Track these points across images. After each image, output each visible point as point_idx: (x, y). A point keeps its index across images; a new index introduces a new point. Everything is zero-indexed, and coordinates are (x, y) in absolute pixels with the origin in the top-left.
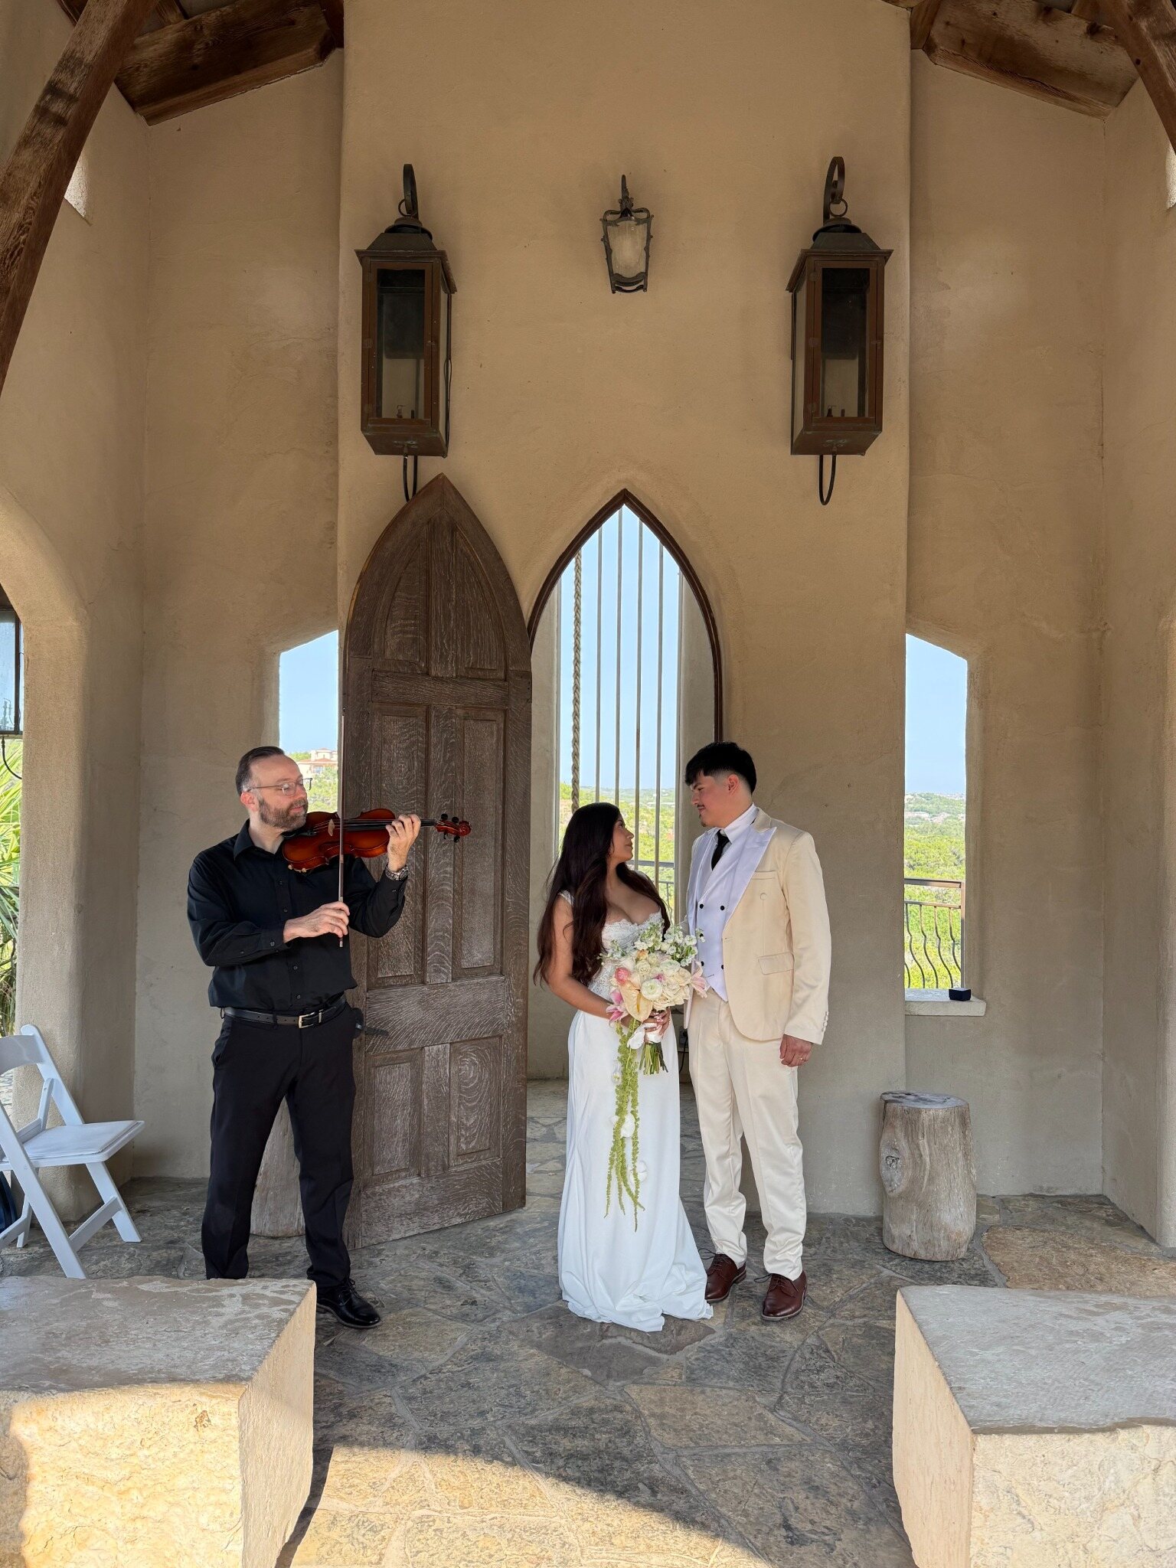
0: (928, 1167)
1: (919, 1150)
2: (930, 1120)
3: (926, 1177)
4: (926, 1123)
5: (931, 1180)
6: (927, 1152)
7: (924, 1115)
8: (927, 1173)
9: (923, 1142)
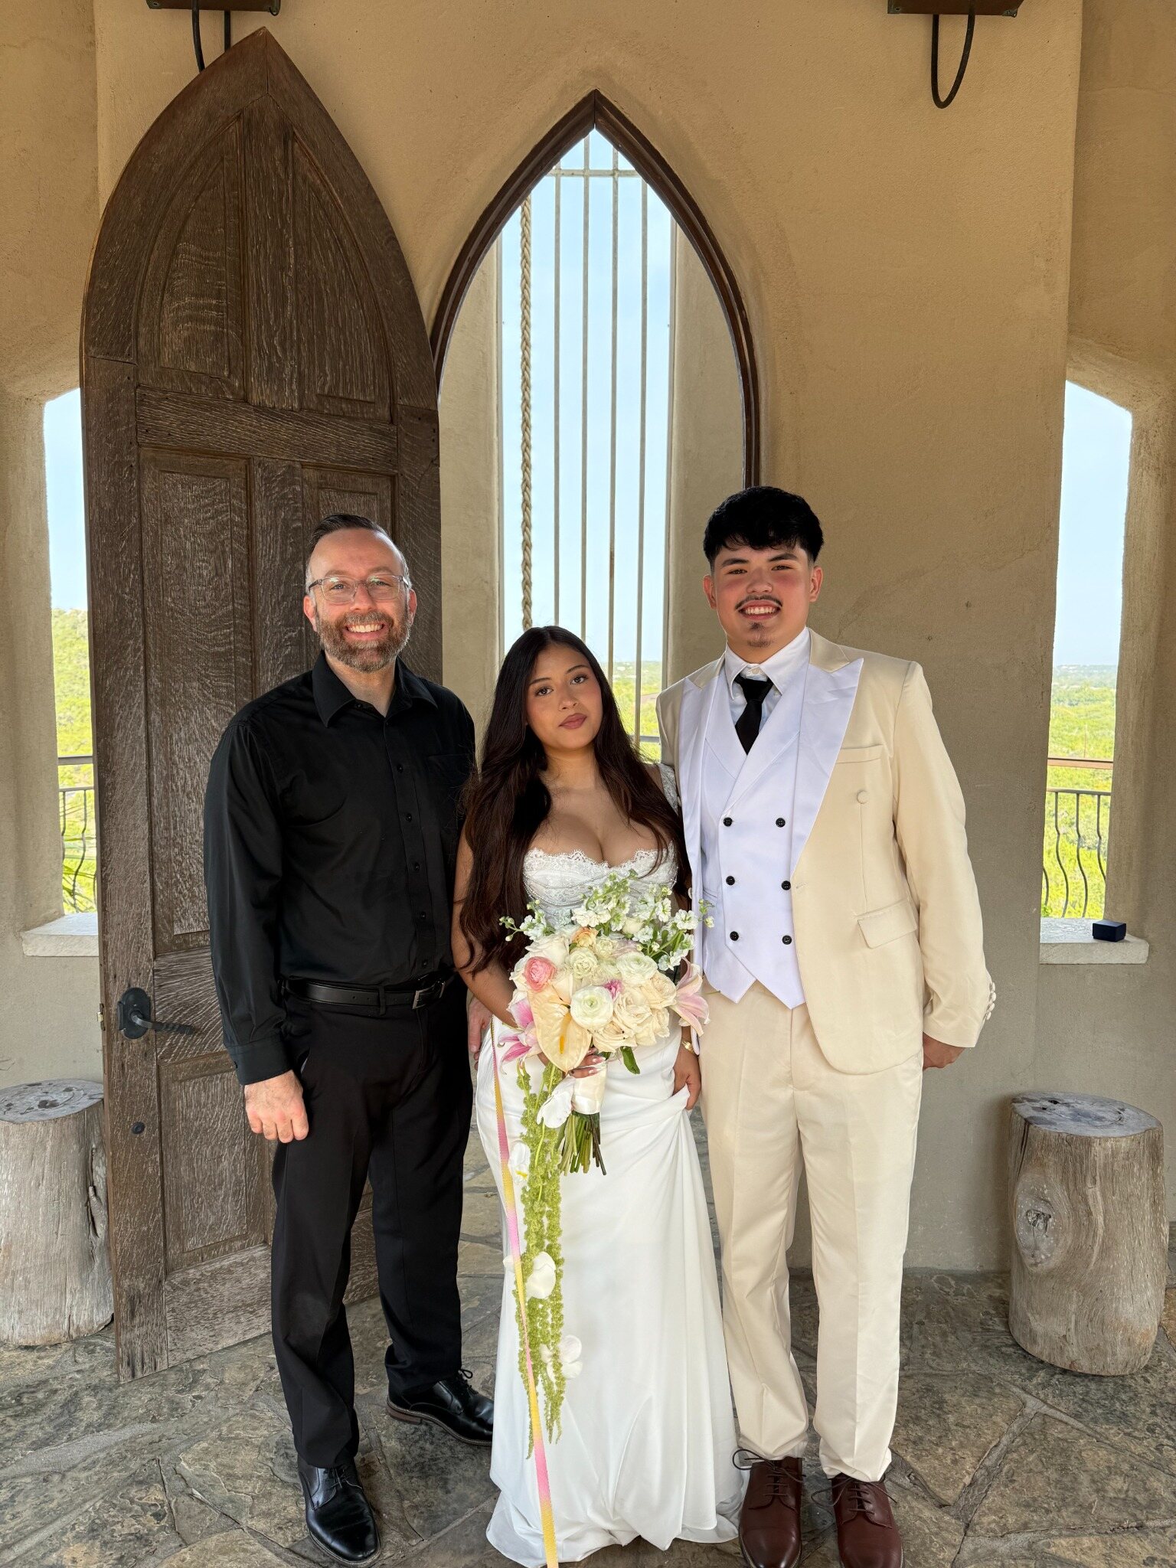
0: (1100, 1232)
1: (1087, 1204)
2: (1106, 1156)
3: (1096, 1249)
4: (1100, 1161)
5: (1106, 1251)
6: (1101, 1208)
7: (1096, 1148)
8: (1099, 1240)
9: (1094, 1192)
